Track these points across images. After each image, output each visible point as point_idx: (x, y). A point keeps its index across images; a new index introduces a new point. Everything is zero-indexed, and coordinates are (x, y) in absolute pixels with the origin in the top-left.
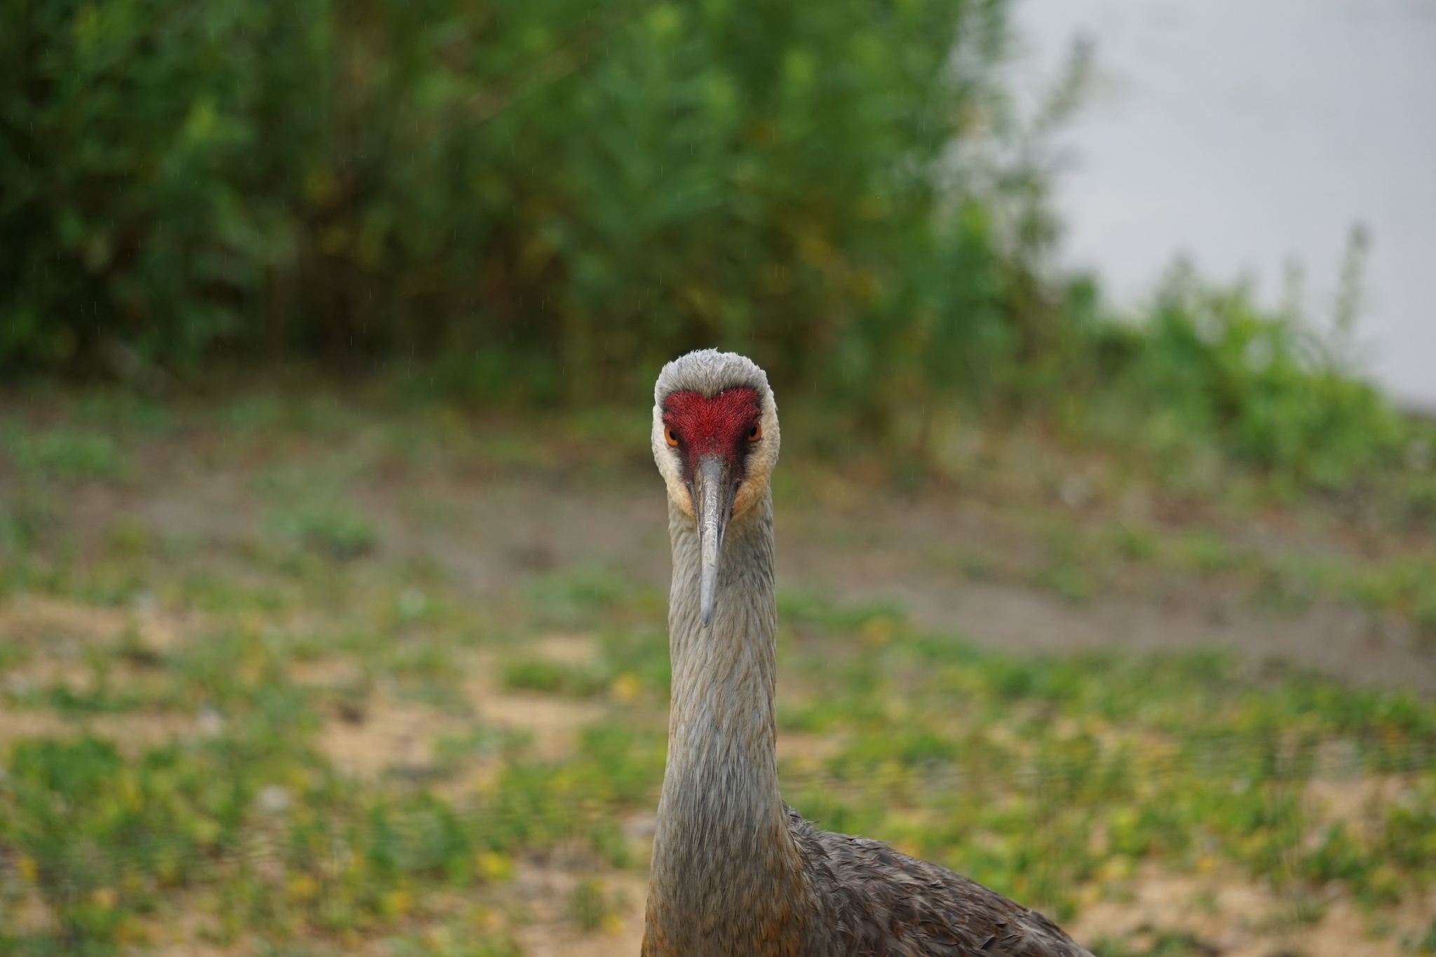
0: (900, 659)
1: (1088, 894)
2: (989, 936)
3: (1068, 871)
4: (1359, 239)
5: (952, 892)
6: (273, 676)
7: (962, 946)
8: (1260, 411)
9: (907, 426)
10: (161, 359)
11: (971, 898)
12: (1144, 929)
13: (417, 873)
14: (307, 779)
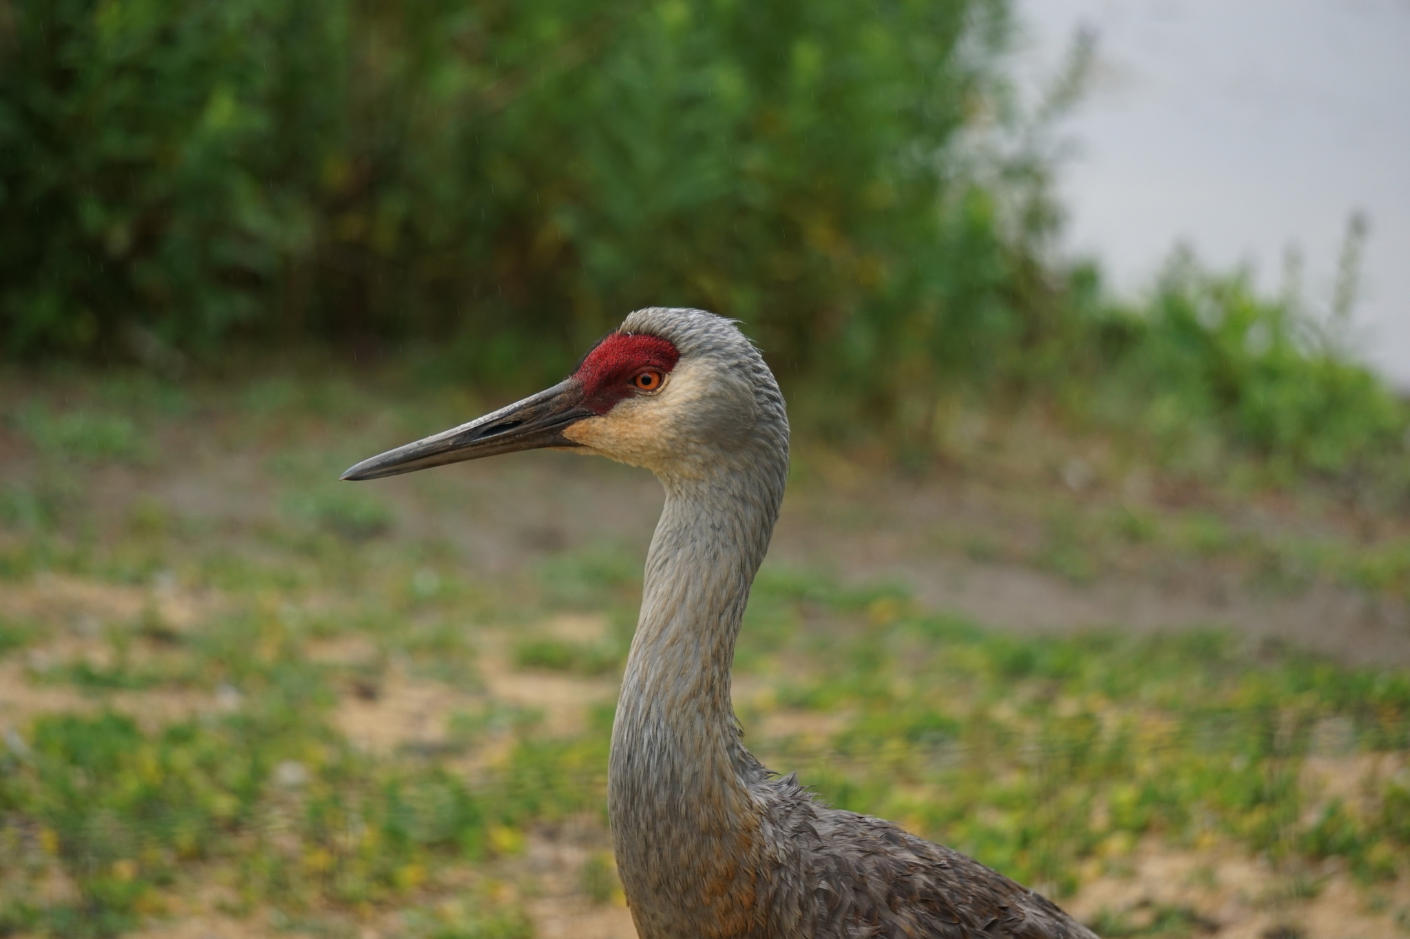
0: (906, 639)
1: (1089, 869)
2: (992, 917)
3: (1070, 847)
4: (1358, 226)
5: (957, 873)
6: (289, 654)
7: (964, 926)
8: (1259, 395)
9: (912, 410)
10: (180, 343)
11: (975, 879)
12: (1144, 904)
13: (431, 846)
14: (323, 754)
